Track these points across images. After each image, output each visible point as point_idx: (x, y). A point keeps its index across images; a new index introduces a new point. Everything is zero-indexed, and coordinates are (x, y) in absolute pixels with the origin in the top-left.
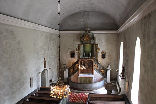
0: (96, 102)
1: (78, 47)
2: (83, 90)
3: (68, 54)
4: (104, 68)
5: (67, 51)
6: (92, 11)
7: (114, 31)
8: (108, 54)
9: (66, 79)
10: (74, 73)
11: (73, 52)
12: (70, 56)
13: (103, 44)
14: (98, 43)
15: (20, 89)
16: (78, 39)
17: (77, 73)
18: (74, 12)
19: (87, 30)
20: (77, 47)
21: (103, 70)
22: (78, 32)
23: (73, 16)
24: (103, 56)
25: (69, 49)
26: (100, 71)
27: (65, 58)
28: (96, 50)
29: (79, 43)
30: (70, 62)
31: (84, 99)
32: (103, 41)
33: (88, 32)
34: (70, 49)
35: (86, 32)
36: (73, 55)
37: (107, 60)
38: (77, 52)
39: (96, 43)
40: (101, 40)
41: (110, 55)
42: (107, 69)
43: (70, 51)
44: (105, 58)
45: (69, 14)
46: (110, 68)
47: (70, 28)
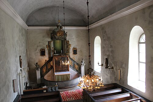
0: (97, 94)
1: (49, 43)
2: (66, 88)
3: (37, 52)
4: (78, 64)
5: (36, 49)
6: (61, 7)
7: (84, 27)
8: (79, 50)
9: (39, 79)
10: (47, 72)
11: (43, 50)
12: (39, 54)
13: (74, 40)
14: (69, 39)
15: (7, 96)
16: (48, 35)
17: (50, 72)
18: (43, 6)
19: (59, 26)
20: (47, 44)
21: (77, 66)
22: (48, 28)
23: (41, 10)
24: (75, 52)
25: (38, 46)
26: (74, 68)
27: (34, 57)
28: (67, 47)
29: (50, 40)
30: (40, 61)
31: (73, 96)
32: (74, 37)
33: (59, 27)
34: (40, 46)
35: (58, 27)
36: (43, 53)
37: (79, 55)
38: (47, 49)
39: (67, 40)
40: (72, 36)
41: (81, 51)
42: (82, 65)
43: (39, 48)
44: (76, 54)
45: (39, 7)
46: (84, 63)
47: (37, 23)
